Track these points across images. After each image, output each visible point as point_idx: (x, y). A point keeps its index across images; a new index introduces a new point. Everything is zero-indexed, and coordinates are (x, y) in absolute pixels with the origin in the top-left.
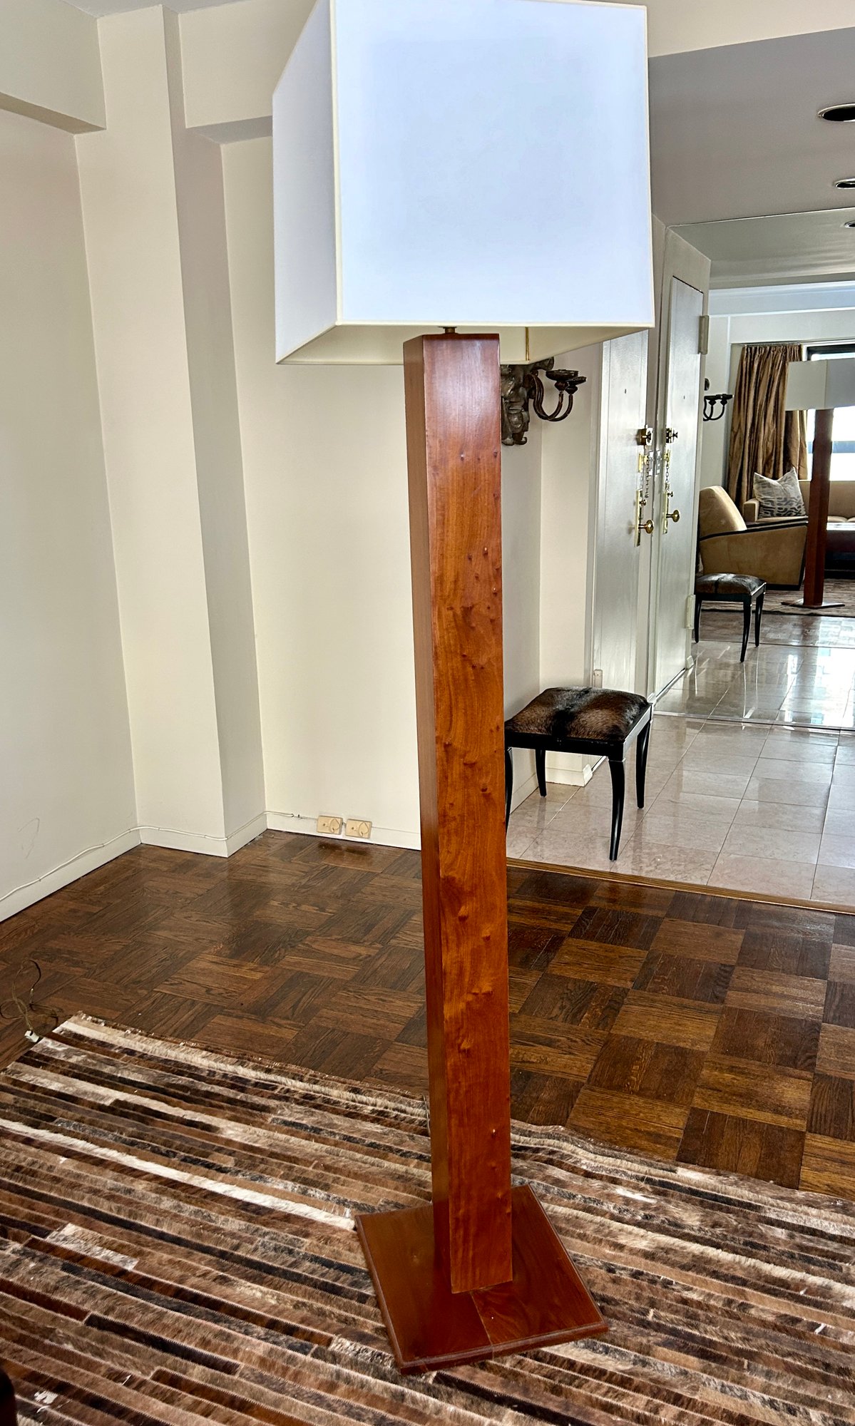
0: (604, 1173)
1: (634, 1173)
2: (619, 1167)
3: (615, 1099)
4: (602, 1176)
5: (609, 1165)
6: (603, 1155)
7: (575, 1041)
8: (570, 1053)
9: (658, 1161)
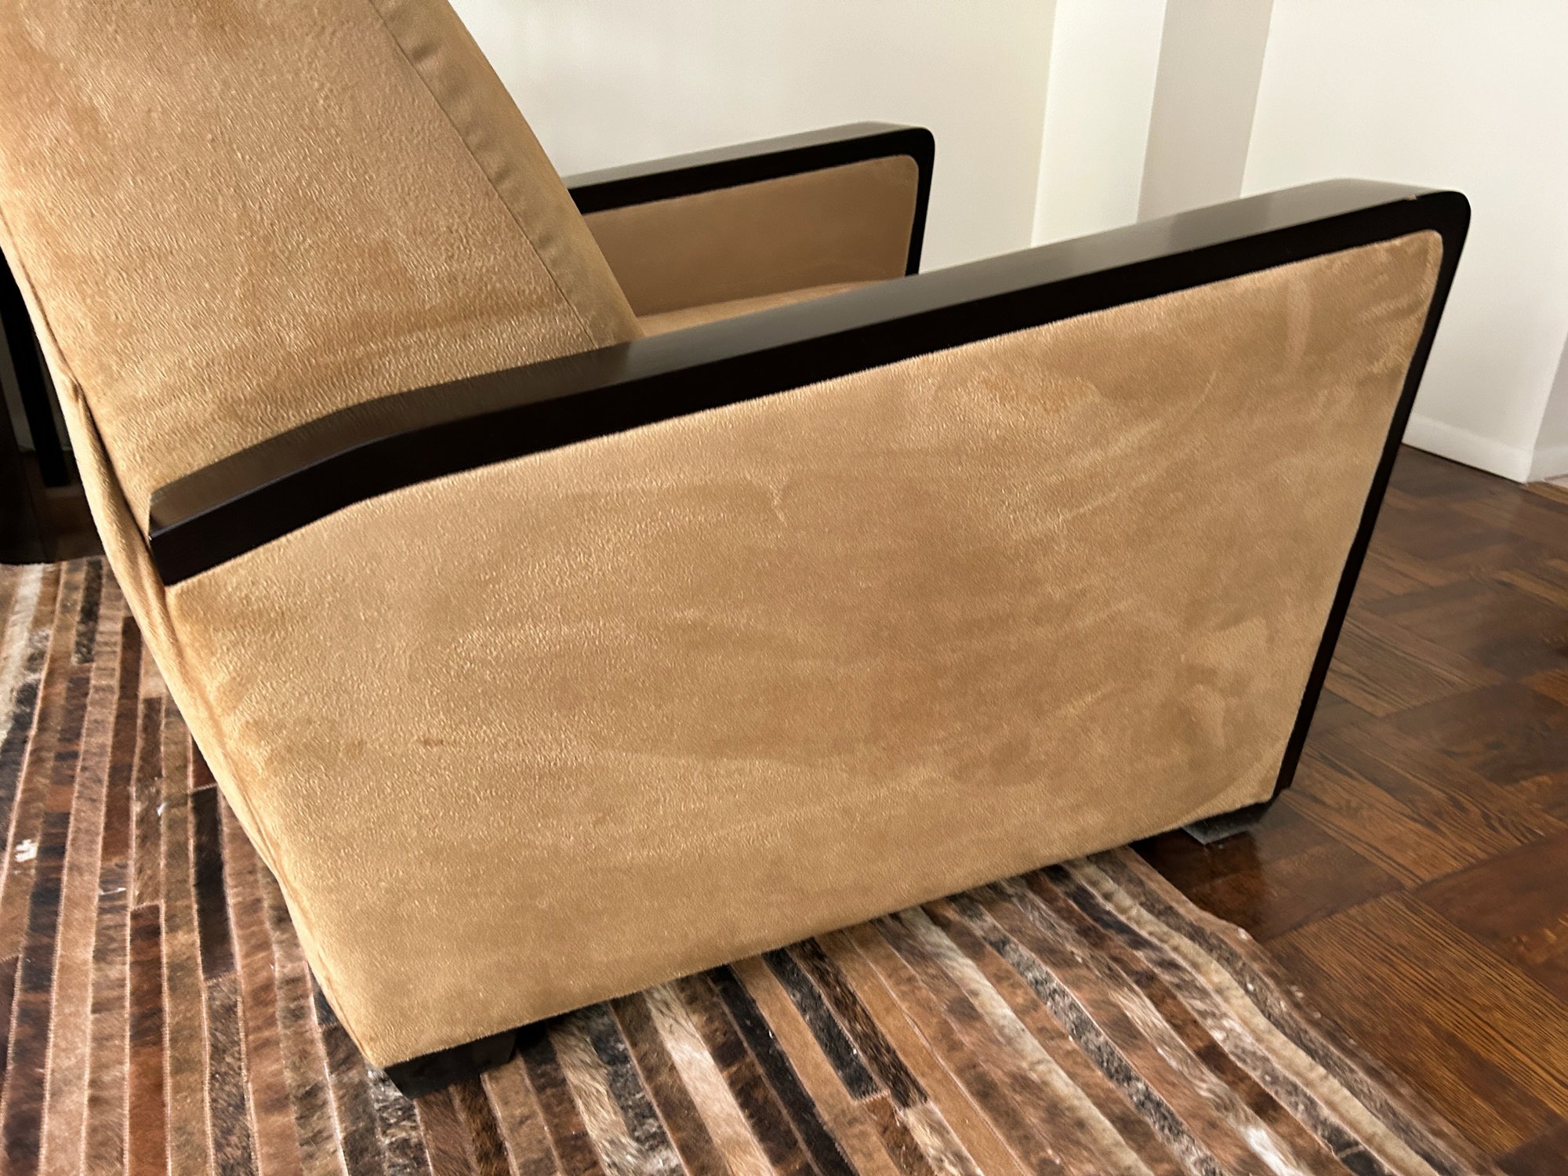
0: (1255, 1075)
1: (1334, 1119)
2: (1308, 1083)
3: (1456, 952)
4: (1244, 1078)
5: (1289, 1066)
6: (1298, 1039)
7: (1463, 809)
8: (1429, 825)
9: (1439, 1134)
